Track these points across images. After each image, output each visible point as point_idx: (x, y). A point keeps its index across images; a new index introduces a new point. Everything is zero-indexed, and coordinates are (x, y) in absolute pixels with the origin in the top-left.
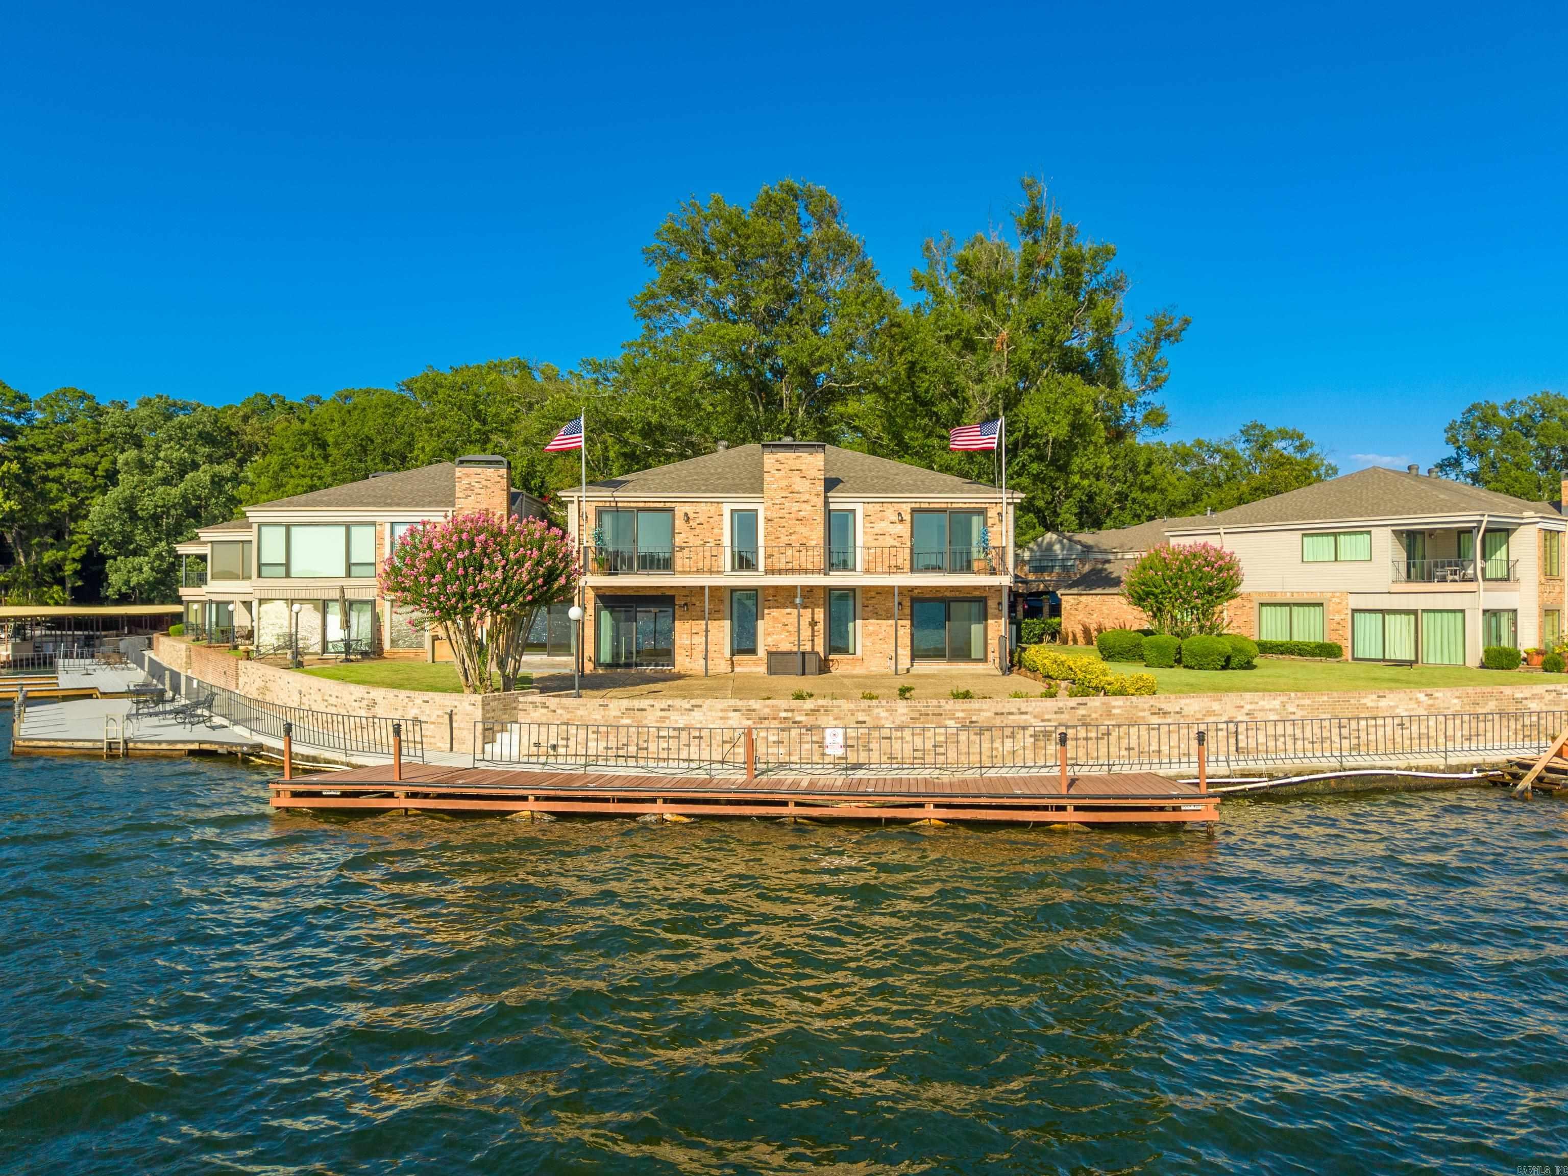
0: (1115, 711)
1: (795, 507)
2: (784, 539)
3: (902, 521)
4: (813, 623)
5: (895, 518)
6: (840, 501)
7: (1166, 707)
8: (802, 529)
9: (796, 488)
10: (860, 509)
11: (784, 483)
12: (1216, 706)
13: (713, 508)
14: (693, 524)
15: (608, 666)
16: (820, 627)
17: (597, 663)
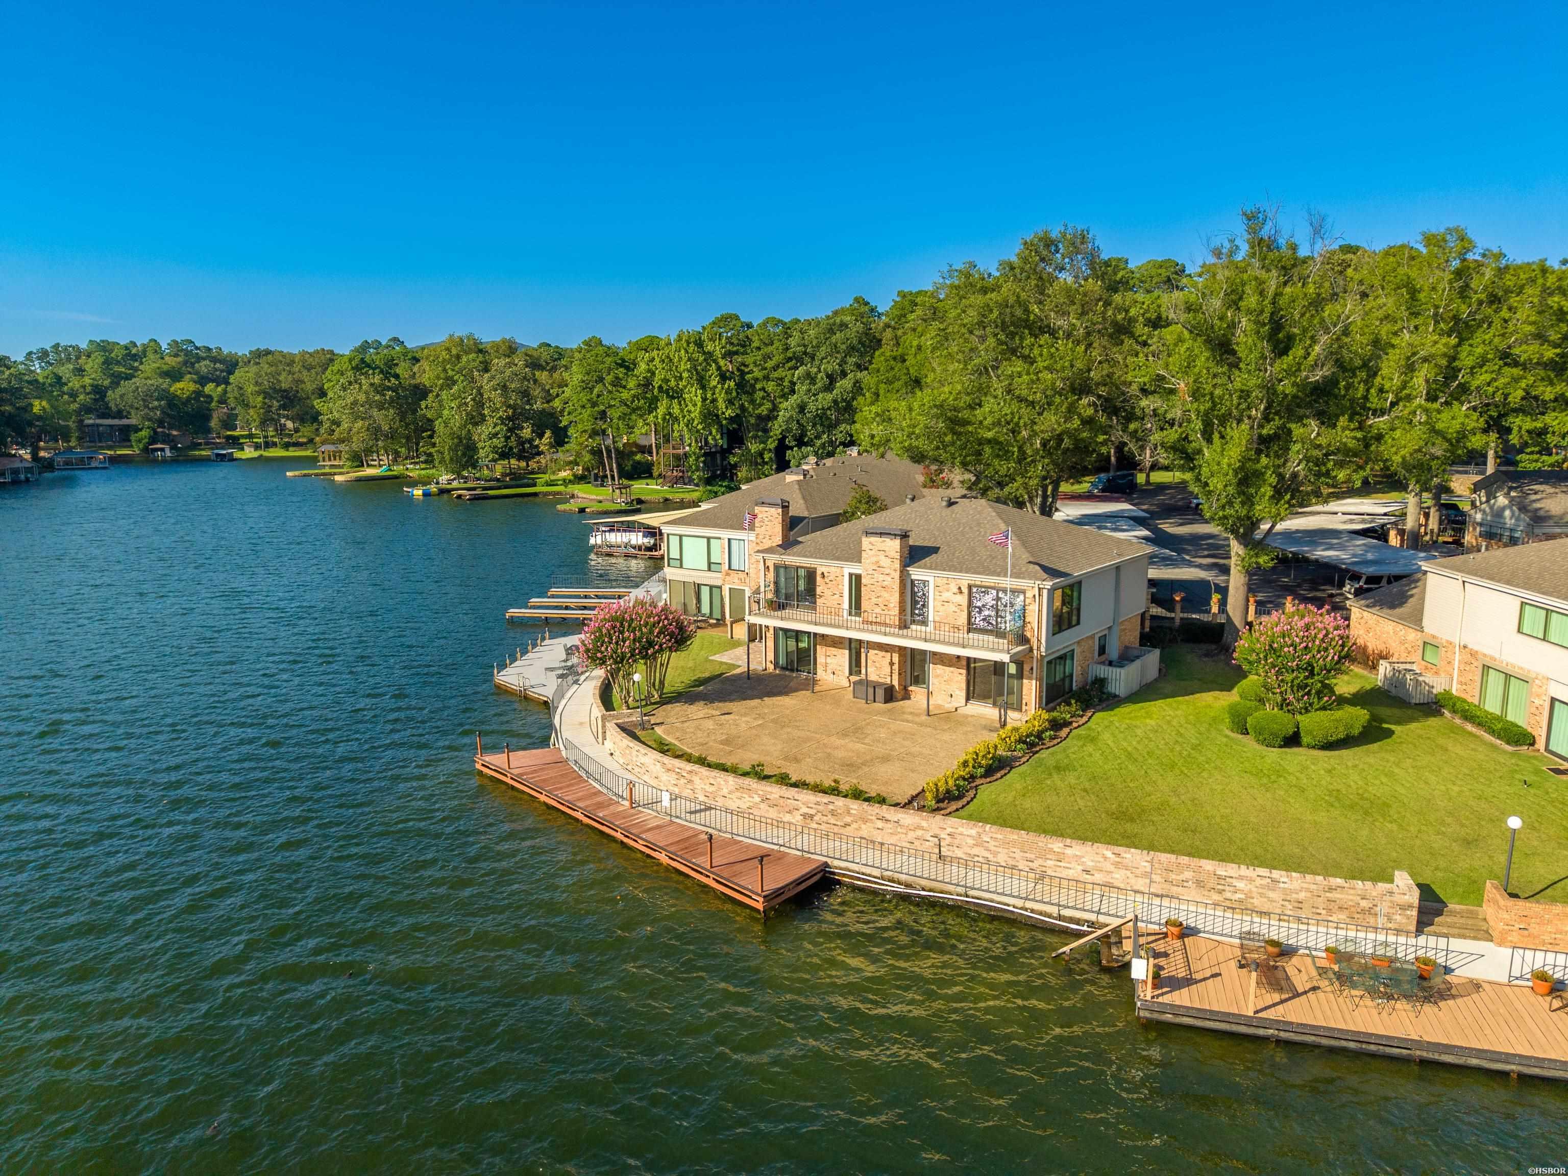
0: (853, 812)
1: (881, 578)
2: (874, 600)
3: (961, 592)
4: (892, 664)
5: (956, 590)
6: (917, 573)
7: (888, 816)
8: (885, 595)
9: (882, 564)
10: (931, 580)
11: (875, 559)
12: (924, 824)
13: (838, 570)
14: (827, 580)
15: (783, 668)
16: (896, 667)
17: (776, 665)
